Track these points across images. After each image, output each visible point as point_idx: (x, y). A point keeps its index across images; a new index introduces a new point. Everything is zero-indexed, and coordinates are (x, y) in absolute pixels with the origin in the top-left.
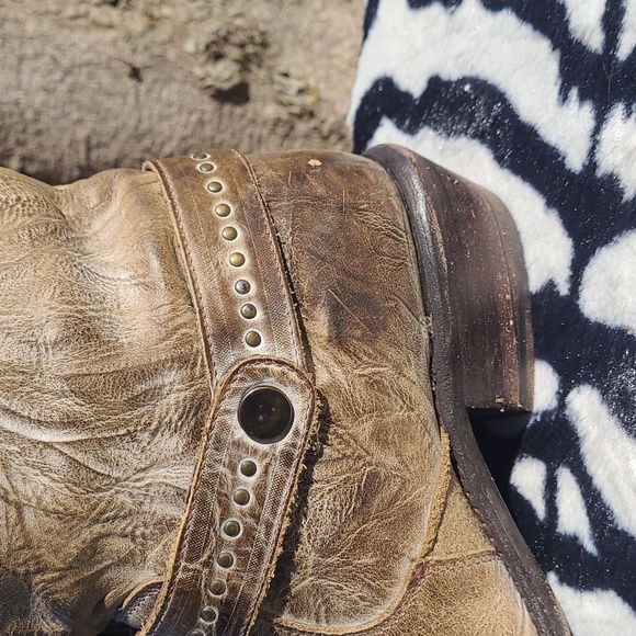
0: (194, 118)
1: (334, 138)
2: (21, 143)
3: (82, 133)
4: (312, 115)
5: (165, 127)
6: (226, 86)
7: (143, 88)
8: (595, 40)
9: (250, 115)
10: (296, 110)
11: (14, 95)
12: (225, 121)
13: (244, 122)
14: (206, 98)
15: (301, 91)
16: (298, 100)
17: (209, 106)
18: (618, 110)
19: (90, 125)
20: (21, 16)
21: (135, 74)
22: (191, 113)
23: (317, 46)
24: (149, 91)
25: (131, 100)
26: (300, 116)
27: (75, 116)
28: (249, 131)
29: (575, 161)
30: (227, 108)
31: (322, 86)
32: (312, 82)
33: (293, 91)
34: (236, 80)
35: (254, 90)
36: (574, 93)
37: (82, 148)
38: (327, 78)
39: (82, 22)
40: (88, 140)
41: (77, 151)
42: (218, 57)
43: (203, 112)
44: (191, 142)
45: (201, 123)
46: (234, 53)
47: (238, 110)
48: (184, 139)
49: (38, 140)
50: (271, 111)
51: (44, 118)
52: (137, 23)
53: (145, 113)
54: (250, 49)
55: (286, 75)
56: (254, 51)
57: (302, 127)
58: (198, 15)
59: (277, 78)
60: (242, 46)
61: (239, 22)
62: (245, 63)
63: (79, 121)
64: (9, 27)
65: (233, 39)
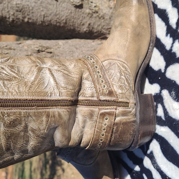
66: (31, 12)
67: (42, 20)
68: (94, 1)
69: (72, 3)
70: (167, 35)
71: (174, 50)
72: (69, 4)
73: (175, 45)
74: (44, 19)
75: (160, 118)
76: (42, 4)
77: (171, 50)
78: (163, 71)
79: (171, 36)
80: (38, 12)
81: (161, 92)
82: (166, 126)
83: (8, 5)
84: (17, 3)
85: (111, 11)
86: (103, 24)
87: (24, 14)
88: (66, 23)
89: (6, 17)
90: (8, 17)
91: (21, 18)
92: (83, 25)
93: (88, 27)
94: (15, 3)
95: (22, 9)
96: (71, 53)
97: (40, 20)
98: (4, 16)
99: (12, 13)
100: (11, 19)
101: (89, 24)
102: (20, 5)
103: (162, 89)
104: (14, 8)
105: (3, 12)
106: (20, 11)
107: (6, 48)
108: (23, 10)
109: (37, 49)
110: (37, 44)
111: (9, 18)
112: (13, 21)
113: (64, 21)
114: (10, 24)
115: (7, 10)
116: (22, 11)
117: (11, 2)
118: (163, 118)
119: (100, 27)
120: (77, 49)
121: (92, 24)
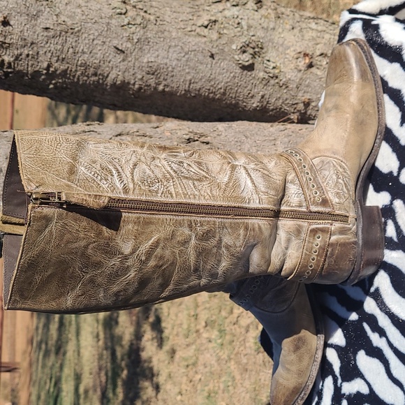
0: (232, 75)
1: (284, 87)
2: (165, 80)
3: (189, 77)
4: (277, 77)
5: (220, 77)
6: (247, 64)
7: (214, 61)
9: (253, 75)
10: (271, 75)
11: (165, 61)
12: (244, 77)
13: (251, 78)
14: (238, 68)
15: (274, 68)
16: (272, 71)
17: (239, 71)
19: (192, 74)
20: (171, 29)
21: (212, 56)
22: (231, 73)
23: (280, 49)
24: (216, 63)
25: (209, 66)
26: (272, 78)
27: (187, 71)
28: (252, 81)
29: (403, 143)
30: (246, 72)
31: (282, 65)
32: (278, 65)
33: (271, 68)
34: (251, 62)
35: (256, 65)
37: (188, 83)
38: (284, 63)
39: (193, 33)
40: (191, 80)
41: (185, 84)
42: (244, 52)
43: (236, 73)
44: (229, 84)
45: (234, 77)
46: (251, 51)
47: (249, 73)
48: (227, 82)
49: (171, 79)
50: (261, 75)
51: (175, 71)
52: (215, 36)
53: (214, 72)
54: (257, 50)
55: (269, 61)
57: (272, 82)
58: (238, 34)
59: (265, 62)
60: (254, 48)
61: (253, 38)
62: (254, 55)
63: (189, 73)
64: (166, 33)
65: (251, 45)
66: (170, 75)
67: (187, 89)
68: (271, 59)
69: (236, 62)
72: (231, 63)
74: (189, 87)
75: (391, 239)
76: (188, 63)
78: (395, 174)
80: (181, 76)
81: (392, 203)
82: (399, 249)
83: (134, 64)
84: (150, 60)
85: (300, 75)
86: (285, 96)
87: (159, 78)
88: (224, 94)
89: (129, 83)
90: (132, 82)
91: (153, 85)
92: (252, 97)
93: (260, 102)
94: (145, 60)
95: (156, 71)
96: (239, 144)
97: (183, 88)
98: (126, 81)
99: (140, 77)
100: (137, 86)
101: (263, 97)
102: (153, 63)
103: (393, 199)
104: (144, 69)
105: (126, 74)
106: (153, 74)
107: (138, 133)
108: (158, 71)
109: (187, 137)
110: (184, 129)
111: (134, 84)
112: (140, 88)
113: (222, 90)
114: (133, 94)
115: (132, 72)
116: (156, 73)
117: (140, 60)
118: (395, 239)
119: (281, 101)
120: (247, 137)
121: (267, 96)
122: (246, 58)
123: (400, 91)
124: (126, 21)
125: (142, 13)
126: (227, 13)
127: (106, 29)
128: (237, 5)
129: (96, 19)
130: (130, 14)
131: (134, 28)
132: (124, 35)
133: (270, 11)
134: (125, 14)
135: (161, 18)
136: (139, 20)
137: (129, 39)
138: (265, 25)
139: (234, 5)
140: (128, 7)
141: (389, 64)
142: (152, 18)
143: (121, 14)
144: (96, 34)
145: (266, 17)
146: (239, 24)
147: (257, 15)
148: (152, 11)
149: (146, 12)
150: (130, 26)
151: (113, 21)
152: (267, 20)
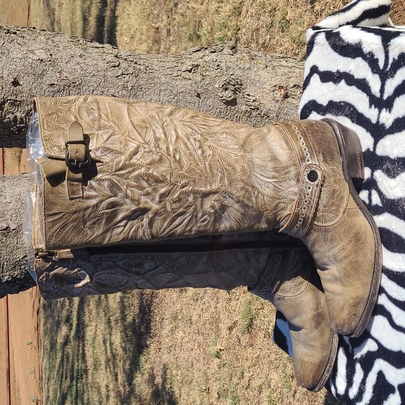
0: (218, 111)
1: (265, 117)
4: (258, 109)
6: (230, 99)
7: (201, 100)
8: (378, 95)
9: (237, 109)
10: (252, 107)
12: (228, 111)
13: (235, 112)
14: (222, 104)
15: (254, 101)
16: (253, 104)
17: (223, 106)
18: (384, 110)
20: (160, 76)
21: (198, 96)
22: (217, 109)
23: (258, 85)
24: (203, 101)
25: (197, 104)
26: (254, 110)
28: (236, 115)
29: (374, 121)
30: (229, 107)
31: (261, 98)
32: (258, 98)
33: (252, 101)
34: (233, 97)
35: (238, 100)
36: (373, 106)
38: (262, 96)
39: (179, 77)
42: (226, 89)
43: (221, 108)
45: (220, 112)
46: (232, 88)
47: (233, 108)
50: (244, 108)
52: (199, 78)
55: (248, 95)
56: (238, 87)
57: (254, 113)
58: (219, 74)
59: (246, 96)
60: (234, 85)
61: (232, 77)
62: (235, 91)
64: (156, 80)
65: (231, 83)
68: (251, 94)
69: (220, 99)
70: (370, 106)
71: (382, 121)
72: (216, 100)
73: (381, 115)
75: (377, 206)
77: (378, 122)
78: (372, 150)
79: (375, 107)
82: (384, 212)
85: (277, 105)
103: (373, 172)
118: (381, 205)
122: (228, 95)
123: (364, 79)
124: (120, 72)
125: (133, 64)
126: (206, 58)
127: (103, 80)
128: (215, 52)
129: (94, 72)
130: (122, 66)
131: (127, 77)
132: (120, 84)
133: (244, 54)
134: (118, 66)
135: (150, 67)
136: (131, 71)
137: (124, 87)
138: (242, 66)
139: (212, 52)
140: (120, 61)
141: (353, 60)
142: (142, 67)
143: (115, 67)
144: (95, 85)
145: (242, 59)
146: (218, 66)
147: (233, 59)
148: (141, 62)
149: (136, 63)
150: (124, 76)
151: (109, 73)
152: (242, 62)
